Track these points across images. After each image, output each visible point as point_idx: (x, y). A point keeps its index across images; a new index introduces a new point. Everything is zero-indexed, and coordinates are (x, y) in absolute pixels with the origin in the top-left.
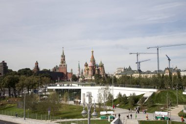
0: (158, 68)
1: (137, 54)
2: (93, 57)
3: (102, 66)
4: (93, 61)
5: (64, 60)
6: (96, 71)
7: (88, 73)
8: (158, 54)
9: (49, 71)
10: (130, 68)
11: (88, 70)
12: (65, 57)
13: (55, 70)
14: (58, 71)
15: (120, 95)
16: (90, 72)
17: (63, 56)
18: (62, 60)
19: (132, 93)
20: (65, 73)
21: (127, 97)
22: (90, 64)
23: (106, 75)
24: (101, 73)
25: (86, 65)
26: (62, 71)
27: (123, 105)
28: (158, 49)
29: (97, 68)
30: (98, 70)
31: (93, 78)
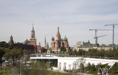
0: (113, 42)
1: (96, 30)
2: (59, 32)
3: (66, 40)
4: (59, 36)
5: (34, 35)
6: (61, 44)
7: (54, 46)
8: (113, 30)
9: (21, 44)
10: (89, 42)
11: (55, 43)
12: (35, 32)
13: (27, 43)
14: (29, 44)
15: (89, 64)
16: (56, 45)
17: (33, 32)
18: (32, 35)
19: (99, 62)
20: (35, 46)
21: (95, 66)
22: (56, 39)
23: (70, 48)
24: (65, 46)
25: (53, 39)
26: (32, 44)
27: (92, 72)
28: (114, 26)
29: (62, 42)
30: (63, 43)
31: (59, 50)
